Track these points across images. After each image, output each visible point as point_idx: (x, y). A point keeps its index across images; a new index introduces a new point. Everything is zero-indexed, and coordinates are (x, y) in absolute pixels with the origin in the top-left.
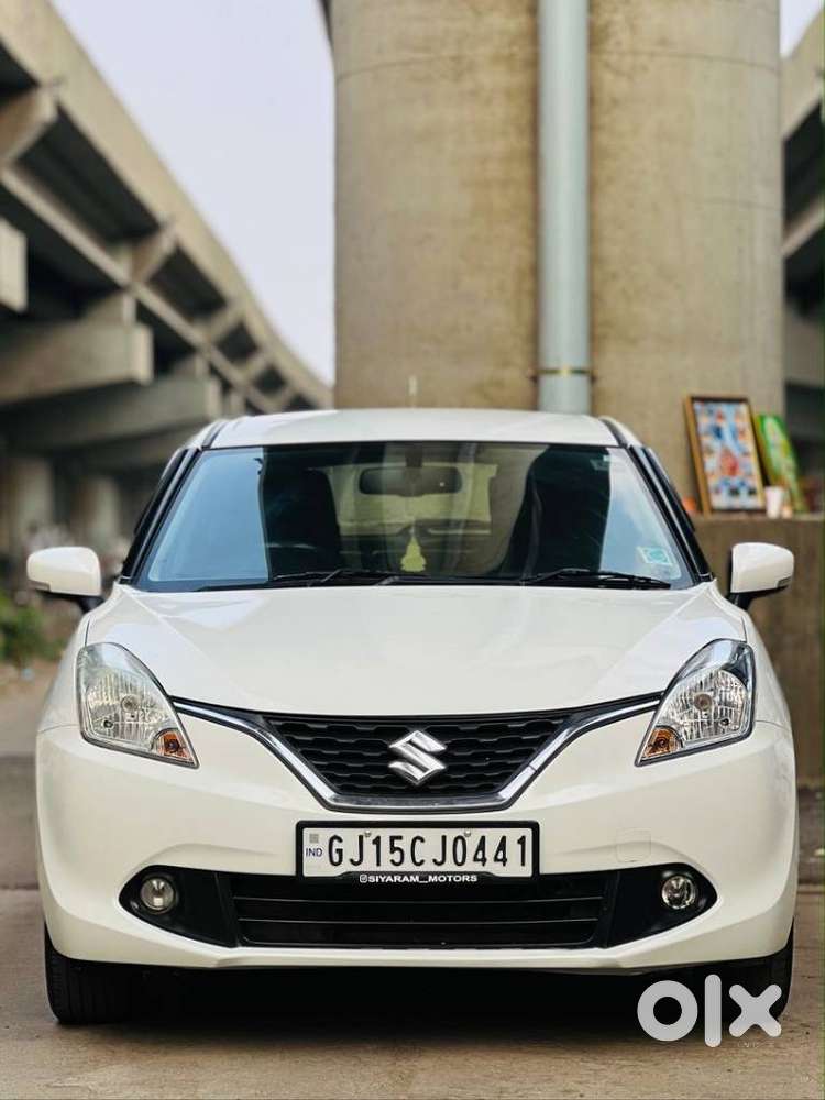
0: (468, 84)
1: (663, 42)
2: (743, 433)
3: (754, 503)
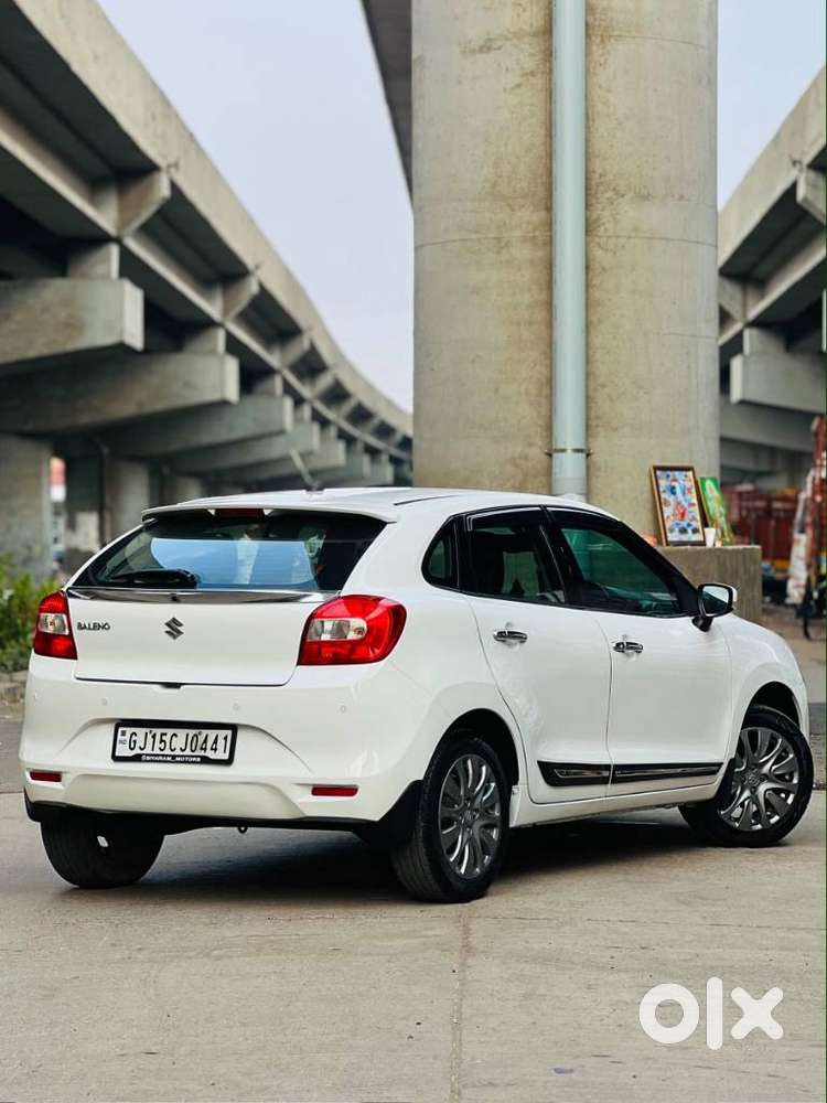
0: (505, 256)
1: (636, 229)
2: (690, 492)
3: (698, 537)
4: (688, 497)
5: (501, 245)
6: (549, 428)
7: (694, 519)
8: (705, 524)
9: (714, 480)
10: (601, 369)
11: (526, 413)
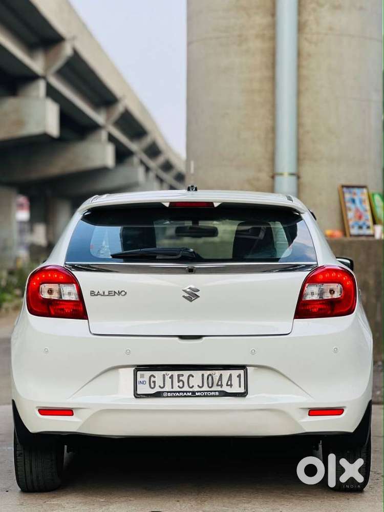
0: (244, 47)
1: (331, 29)
2: (364, 201)
3: (369, 232)
4: (363, 205)
5: (242, 39)
6: (272, 159)
7: (367, 220)
8: (375, 222)
9: (380, 195)
10: (307, 120)
11: (258, 150)
